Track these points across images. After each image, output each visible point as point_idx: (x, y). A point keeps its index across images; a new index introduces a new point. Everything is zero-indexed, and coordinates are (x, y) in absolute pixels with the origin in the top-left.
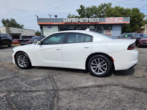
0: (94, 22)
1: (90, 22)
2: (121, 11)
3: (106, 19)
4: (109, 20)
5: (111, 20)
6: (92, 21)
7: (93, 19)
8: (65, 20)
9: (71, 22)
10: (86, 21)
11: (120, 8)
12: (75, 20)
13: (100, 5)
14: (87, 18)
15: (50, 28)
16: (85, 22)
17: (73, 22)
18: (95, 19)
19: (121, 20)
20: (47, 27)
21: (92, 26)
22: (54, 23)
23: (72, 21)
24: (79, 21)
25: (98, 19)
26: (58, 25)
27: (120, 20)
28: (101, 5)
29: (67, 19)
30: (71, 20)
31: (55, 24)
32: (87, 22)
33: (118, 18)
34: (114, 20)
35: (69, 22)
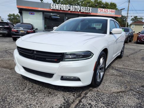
0: (86, 12)
1: (81, 11)
3: (98, 10)
4: (101, 12)
5: (103, 12)
6: (84, 10)
7: (85, 8)
8: (53, 6)
9: (60, 9)
10: (77, 10)
12: (65, 8)
14: (79, 7)
15: (32, 14)
16: (76, 11)
17: (62, 9)
18: (87, 9)
19: (114, 13)
20: (29, 12)
23: (61, 9)
24: (69, 9)
25: (90, 9)
26: (43, 12)
27: (112, 12)
29: (56, 5)
30: (60, 7)
31: (39, 9)
32: (78, 11)
33: (111, 10)
34: (107, 11)
35: (58, 9)
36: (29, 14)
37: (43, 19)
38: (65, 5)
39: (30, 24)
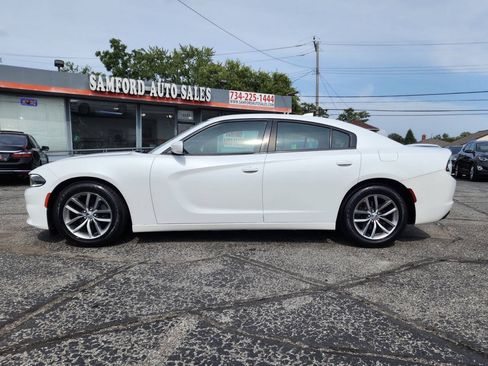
0: (196, 99)
1: (183, 98)
2: (245, 76)
3: (231, 94)
4: (239, 99)
5: (243, 99)
6: (191, 95)
7: (193, 90)
8: (96, 81)
9: (118, 91)
10: (170, 94)
11: (240, 67)
12: (133, 87)
13: (179, 50)
14: (174, 85)
15: (28, 104)
16: (167, 96)
17: (126, 92)
18: (199, 91)
19: (271, 102)
20: (18, 99)
21: (186, 112)
22: (51, 86)
23: (121, 89)
24: (148, 92)
25: (208, 94)
26: (66, 98)
27: (267, 101)
28: (182, 48)
29: (105, 80)
30: (118, 85)
31: (53, 90)
32: (174, 96)
33: (263, 95)
34: (253, 99)
35: (113, 91)
36: (20, 105)
37: (67, 120)
38: (132, 81)
39: (22, 134)
